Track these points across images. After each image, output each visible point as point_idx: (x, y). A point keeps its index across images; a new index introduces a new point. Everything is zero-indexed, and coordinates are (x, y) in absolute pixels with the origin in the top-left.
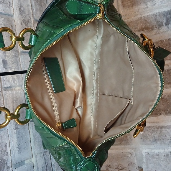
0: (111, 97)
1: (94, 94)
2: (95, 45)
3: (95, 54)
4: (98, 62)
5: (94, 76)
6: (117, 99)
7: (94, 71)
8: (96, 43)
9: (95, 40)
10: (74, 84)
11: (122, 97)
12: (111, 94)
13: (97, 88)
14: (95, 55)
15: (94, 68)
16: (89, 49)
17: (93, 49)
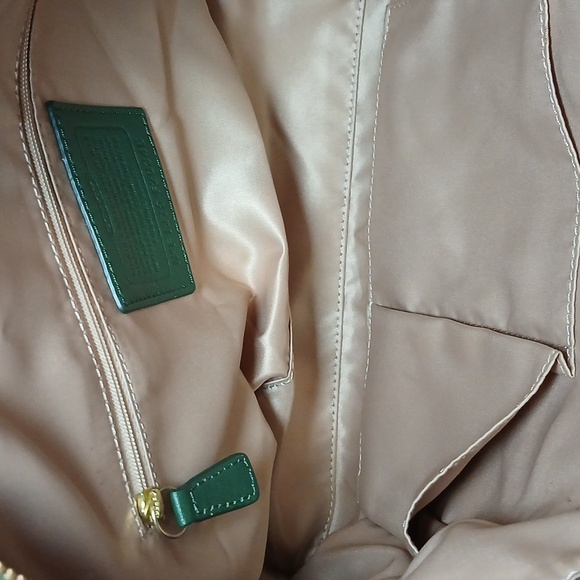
0: (439, 324)
1: (349, 306)
2: (350, 51)
3: (351, 96)
4: (366, 140)
5: (345, 209)
6: (474, 336)
7: (347, 185)
8: (357, 38)
9: (351, 25)
10: (245, 257)
11: (502, 326)
12: (441, 309)
13: (362, 274)
14: (350, 104)
15: (348, 168)
16: (320, 69)
17: (343, 71)
